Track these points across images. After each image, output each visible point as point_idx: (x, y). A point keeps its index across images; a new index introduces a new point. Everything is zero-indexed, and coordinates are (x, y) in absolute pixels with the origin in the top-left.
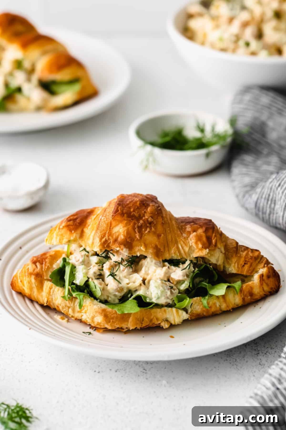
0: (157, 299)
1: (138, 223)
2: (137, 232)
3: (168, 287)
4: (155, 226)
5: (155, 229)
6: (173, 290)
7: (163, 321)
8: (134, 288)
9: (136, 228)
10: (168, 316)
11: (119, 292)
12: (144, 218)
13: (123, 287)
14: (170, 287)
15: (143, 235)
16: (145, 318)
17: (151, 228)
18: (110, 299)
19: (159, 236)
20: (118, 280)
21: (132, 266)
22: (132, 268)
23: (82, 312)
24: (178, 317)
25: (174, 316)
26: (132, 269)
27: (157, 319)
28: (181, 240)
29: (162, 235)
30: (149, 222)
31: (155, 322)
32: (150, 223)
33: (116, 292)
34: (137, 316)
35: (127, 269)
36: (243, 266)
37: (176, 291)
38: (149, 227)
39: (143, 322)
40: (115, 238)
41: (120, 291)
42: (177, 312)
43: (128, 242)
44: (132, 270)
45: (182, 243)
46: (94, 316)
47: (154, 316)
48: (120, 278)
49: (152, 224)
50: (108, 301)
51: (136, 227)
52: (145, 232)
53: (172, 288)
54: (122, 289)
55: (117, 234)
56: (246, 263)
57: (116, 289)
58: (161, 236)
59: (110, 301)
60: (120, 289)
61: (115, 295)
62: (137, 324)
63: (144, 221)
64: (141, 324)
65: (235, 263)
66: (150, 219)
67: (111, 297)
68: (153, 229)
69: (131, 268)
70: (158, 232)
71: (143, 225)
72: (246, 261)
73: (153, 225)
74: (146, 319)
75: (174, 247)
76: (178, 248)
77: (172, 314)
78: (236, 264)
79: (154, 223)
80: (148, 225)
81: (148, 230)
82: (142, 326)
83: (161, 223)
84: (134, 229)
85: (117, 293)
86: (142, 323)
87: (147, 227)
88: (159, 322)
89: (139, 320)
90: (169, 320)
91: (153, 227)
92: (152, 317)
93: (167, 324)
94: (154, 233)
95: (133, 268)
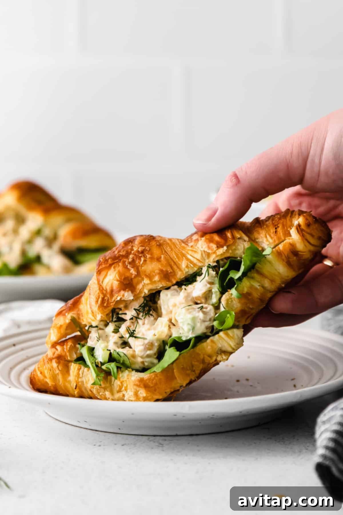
0: (193, 331)
1: (129, 259)
2: (130, 268)
3: (197, 310)
4: (150, 251)
5: (151, 254)
6: (204, 310)
7: (217, 355)
8: (166, 336)
9: (128, 266)
10: (220, 346)
11: (150, 349)
12: (133, 252)
13: (151, 342)
14: (198, 308)
15: (139, 268)
16: (193, 363)
17: (145, 256)
18: (146, 364)
19: (158, 259)
20: (142, 337)
21: (151, 313)
22: (152, 315)
23: (122, 390)
24: (232, 339)
25: (226, 342)
26: (152, 317)
27: (210, 356)
28: (188, 250)
29: (162, 256)
30: (140, 252)
31: (209, 361)
32: (142, 252)
33: (147, 351)
34: (183, 365)
35: (147, 319)
36: (276, 232)
37: (209, 309)
38: (143, 256)
39: (194, 368)
40: (110, 290)
41: (150, 347)
42: (227, 335)
43: (126, 284)
44: (154, 317)
45: (190, 252)
46: (137, 390)
47: (204, 355)
48: (143, 335)
49: (145, 253)
50: (146, 368)
51: (127, 264)
52: (140, 264)
53: (202, 308)
54: (151, 345)
55: (110, 284)
56: (276, 227)
57: (145, 349)
58: (161, 258)
59: (147, 366)
60: (148, 345)
61: (148, 356)
62: (188, 375)
63: (133, 254)
64: (193, 373)
65: (266, 237)
66: (140, 249)
67: (146, 362)
68: (148, 256)
69: (150, 316)
70: (156, 256)
71: (135, 259)
72: (275, 225)
73: (147, 252)
74: (195, 363)
75: (183, 260)
76: (188, 259)
77: (223, 340)
78: (268, 236)
79: (147, 250)
80: (140, 255)
81: (142, 259)
82: (196, 374)
83: (156, 245)
84: (126, 267)
85: (149, 352)
86: (194, 371)
87: (140, 258)
88: (214, 359)
89: (188, 368)
90: (224, 349)
91: (148, 253)
92: (202, 357)
93: (225, 356)
94: (152, 258)
95: (154, 314)
